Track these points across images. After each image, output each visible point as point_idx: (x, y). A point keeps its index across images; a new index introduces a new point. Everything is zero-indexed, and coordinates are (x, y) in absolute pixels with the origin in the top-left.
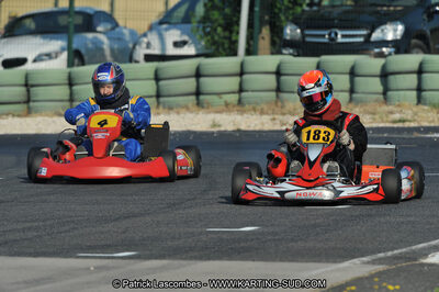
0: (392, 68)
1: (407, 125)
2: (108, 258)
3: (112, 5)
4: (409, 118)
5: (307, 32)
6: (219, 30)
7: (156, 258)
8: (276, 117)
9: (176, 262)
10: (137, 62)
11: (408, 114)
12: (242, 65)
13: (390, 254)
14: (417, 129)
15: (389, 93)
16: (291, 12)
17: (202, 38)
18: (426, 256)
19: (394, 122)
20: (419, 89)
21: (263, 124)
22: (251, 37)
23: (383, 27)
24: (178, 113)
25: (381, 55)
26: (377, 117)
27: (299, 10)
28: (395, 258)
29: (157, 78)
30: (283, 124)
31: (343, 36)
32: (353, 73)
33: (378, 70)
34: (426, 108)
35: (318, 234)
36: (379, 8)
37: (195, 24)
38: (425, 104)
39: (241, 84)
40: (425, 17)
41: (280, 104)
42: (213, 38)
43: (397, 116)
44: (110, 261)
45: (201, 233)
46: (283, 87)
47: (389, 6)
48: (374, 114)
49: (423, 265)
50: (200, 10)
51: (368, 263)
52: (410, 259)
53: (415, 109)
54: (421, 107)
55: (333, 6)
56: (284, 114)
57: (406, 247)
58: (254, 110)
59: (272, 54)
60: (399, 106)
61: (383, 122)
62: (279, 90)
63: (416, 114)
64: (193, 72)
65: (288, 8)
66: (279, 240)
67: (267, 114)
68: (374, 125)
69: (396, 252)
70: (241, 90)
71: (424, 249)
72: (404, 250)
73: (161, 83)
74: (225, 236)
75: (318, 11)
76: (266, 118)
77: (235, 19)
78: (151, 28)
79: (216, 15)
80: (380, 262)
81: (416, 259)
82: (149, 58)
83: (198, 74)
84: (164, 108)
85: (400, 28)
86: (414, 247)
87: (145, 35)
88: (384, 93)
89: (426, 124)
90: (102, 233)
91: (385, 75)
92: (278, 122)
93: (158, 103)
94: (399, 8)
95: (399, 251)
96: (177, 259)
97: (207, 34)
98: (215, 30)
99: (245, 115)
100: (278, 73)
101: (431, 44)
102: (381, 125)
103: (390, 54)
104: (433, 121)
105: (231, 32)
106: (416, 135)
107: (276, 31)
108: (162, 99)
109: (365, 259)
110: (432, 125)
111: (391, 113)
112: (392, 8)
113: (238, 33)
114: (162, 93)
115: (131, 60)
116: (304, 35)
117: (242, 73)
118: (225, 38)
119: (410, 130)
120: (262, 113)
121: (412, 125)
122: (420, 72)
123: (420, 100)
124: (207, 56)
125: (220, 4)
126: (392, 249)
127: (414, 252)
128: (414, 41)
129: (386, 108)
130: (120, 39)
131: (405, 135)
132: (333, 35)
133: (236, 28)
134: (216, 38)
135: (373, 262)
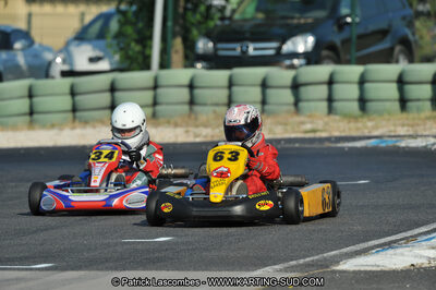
0: (302, 79)
1: (318, 135)
2: (27, 269)
3: (29, 22)
4: (320, 127)
5: (220, 46)
6: (133, 44)
7: (73, 269)
8: (190, 129)
9: (93, 273)
10: (53, 78)
11: (319, 124)
12: (156, 79)
13: (301, 261)
14: (328, 139)
15: (301, 104)
16: (203, 26)
17: (115, 52)
18: (338, 263)
19: (306, 132)
20: (330, 100)
21: (177, 136)
22: (164, 52)
23: (294, 39)
24: (94, 127)
25: (292, 67)
26: (289, 128)
27: (211, 24)
28: (308, 265)
29: (73, 93)
30: (196, 136)
31: (255, 49)
32: (264, 85)
33: (288, 82)
34: (337, 117)
35: (231, 243)
36: (289, 21)
37: (109, 40)
38: (336, 114)
39: (155, 98)
40: (335, 28)
41: (193, 116)
42: (126, 53)
43: (308, 126)
44: (28, 272)
45: (116, 244)
46: (197, 100)
47: (299, 18)
48: (286, 124)
49: (335, 272)
50: (114, 26)
51: (281, 270)
52: (322, 266)
53: (326, 119)
54: (332, 117)
55: (245, 20)
56: (197, 126)
57: (318, 254)
58: (168, 122)
59: (186, 67)
60: (310, 116)
61: (294, 132)
62: (192, 102)
63: (326, 124)
64: (107, 86)
65: (200, 23)
66: (193, 249)
67: (181, 126)
68: (287, 136)
69: (308, 259)
70: (155, 103)
71: (335, 256)
72: (316, 257)
73: (78, 98)
74: (139, 247)
75: (229, 25)
76: (180, 131)
77: (148, 34)
78: (67, 44)
79: (129, 30)
80: (292, 269)
81: (327, 267)
82: (64, 74)
83: (113, 89)
84: (80, 121)
85: (311, 40)
86: (325, 255)
87: (60, 51)
88: (296, 104)
89: (336, 134)
90: (20, 245)
91: (296, 86)
92: (191, 134)
93: (74, 118)
94: (310, 21)
95: (311, 258)
96: (93, 269)
97: (121, 49)
98: (129, 45)
99: (160, 129)
100: (191, 86)
101: (342, 55)
102: (293, 136)
103: (301, 66)
104: (344, 131)
105: (144, 46)
106: (327, 144)
107: (189, 45)
108: (78, 114)
109: (276, 267)
110: (343, 134)
111: (303, 123)
112: (302, 21)
113: (151, 47)
114: (78, 107)
115: (47, 75)
116: (216, 49)
117: (155, 87)
118: (139, 52)
119: (321, 140)
120: (176, 125)
121: (324, 135)
122: (331, 82)
123: (331, 110)
124: (121, 70)
125: (134, 20)
126: (304, 257)
127: (325, 259)
128: (325, 53)
129: (297, 119)
130: (36, 56)
131: (316, 145)
132: (244, 48)
133: (149, 43)
134: (130, 53)
135: (286, 270)
